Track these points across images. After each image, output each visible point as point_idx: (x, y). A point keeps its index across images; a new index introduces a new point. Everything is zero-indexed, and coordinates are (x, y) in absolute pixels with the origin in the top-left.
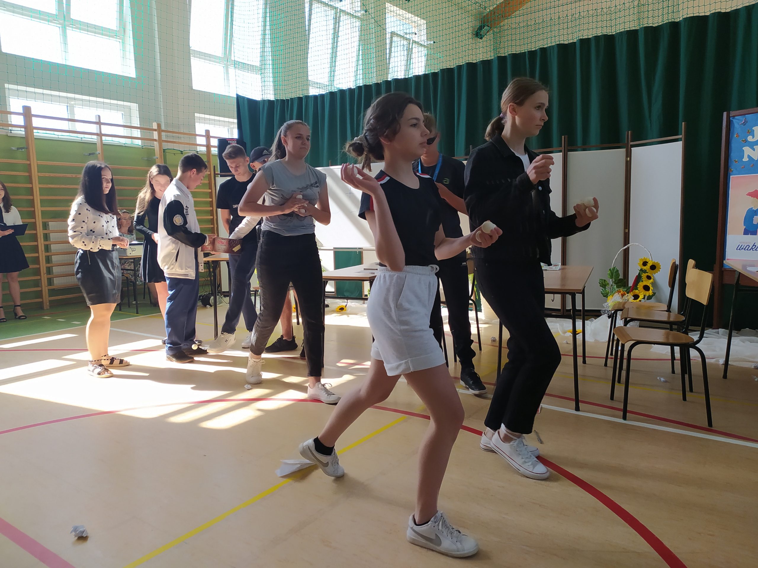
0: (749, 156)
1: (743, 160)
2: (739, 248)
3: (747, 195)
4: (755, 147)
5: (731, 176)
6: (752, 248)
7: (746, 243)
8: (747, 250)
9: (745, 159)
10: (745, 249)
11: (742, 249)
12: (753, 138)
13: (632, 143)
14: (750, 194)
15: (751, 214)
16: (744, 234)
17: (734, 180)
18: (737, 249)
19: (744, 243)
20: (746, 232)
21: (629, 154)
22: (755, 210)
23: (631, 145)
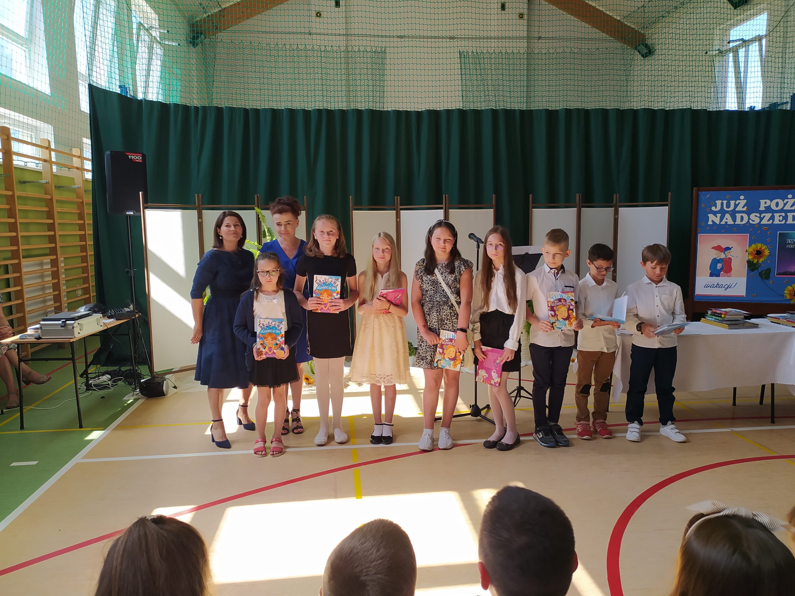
0: (712, 221)
1: (709, 223)
2: (706, 286)
3: (712, 248)
4: (717, 215)
5: (699, 234)
6: (716, 286)
7: (712, 283)
8: (713, 287)
9: (710, 223)
10: (710, 287)
11: (709, 287)
12: (716, 208)
13: (620, 204)
14: (713, 248)
15: (715, 262)
16: (710, 276)
17: (701, 237)
18: (704, 287)
19: (710, 282)
20: (711, 275)
21: (616, 213)
22: (718, 259)
23: (619, 205)
